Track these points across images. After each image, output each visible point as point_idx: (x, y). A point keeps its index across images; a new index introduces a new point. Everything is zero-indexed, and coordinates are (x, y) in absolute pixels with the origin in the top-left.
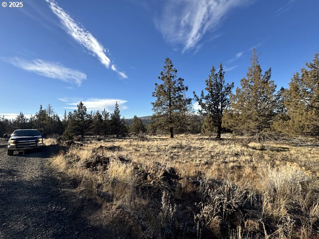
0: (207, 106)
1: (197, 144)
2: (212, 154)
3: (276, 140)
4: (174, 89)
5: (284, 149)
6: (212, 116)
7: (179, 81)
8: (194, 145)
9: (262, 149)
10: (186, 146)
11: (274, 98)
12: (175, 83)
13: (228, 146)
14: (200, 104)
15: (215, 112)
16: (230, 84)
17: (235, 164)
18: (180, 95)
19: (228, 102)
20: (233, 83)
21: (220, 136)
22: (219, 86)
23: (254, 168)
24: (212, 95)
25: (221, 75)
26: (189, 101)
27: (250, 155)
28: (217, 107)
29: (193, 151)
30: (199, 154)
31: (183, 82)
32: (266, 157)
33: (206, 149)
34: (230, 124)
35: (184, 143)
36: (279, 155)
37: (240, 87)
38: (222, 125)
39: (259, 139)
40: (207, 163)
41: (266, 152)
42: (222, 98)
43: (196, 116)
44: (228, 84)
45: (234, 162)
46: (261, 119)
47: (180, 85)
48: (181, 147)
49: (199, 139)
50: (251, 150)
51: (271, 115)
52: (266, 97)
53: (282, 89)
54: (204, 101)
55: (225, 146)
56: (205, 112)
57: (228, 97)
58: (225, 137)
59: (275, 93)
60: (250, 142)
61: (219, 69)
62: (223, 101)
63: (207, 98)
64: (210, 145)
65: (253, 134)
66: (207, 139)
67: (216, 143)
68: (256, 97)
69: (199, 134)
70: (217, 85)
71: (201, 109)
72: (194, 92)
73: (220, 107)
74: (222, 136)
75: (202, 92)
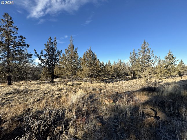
0: (45, 61)
1: (35, 87)
2: (45, 92)
3: (78, 80)
4: (15, 43)
5: (81, 84)
6: (48, 68)
7: (20, 38)
8: (32, 88)
9: (73, 85)
10: (23, 90)
11: (78, 61)
12: (15, 38)
13: (57, 86)
14: (39, 59)
15: (51, 66)
16: (60, 50)
17: (58, 96)
18: (21, 50)
19: (59, 60)
20: (61, 50)
21: (53, 80)
22: (54, 50)
23: (67, 96)
24: (49, 54)
25: (55, 44)
26: (30, 56)
27: (67, 89)
28: (52, 63)
29: (29, 93)
30: (34, 95)
31: (24, 40)
32: (74, 89)
33: (41, 90)
34: (59, 73)
35: (22, 88)
36: (78, 87)
37: (65, 53)
38: (54, 73)
39: (72, 80)
40: (39, 100)
41: (74, 86)
42: (55, 58)
43: (37, 67)
44: (59, 50)
45: (57, 95)
46: (73, 70)
47: (21, 41)
48: (18, 92)
49: (37, 84)
50: (68, 86)
51: (77, 69)
52: (75, 60)
53: (81, 58)
54: (43, 58)
55: (55, 86)
56: (44, 65)
57: (58, 57)
58: (56, 81)
59: (79, 59)
60: (68, 82)
61: (54, 40)
62: (56, 59)
63: (45, 56)
64: (45, 87)
65: (70, 78)
66: (44, 83)
67: (50, 85)
68: (72, 60)
69: (38, 80)
70: (52, 49)
71: (40, 62)
72: (35, 50)
73: (54, 63)
74: (55, 80)
75: (42, 51)
